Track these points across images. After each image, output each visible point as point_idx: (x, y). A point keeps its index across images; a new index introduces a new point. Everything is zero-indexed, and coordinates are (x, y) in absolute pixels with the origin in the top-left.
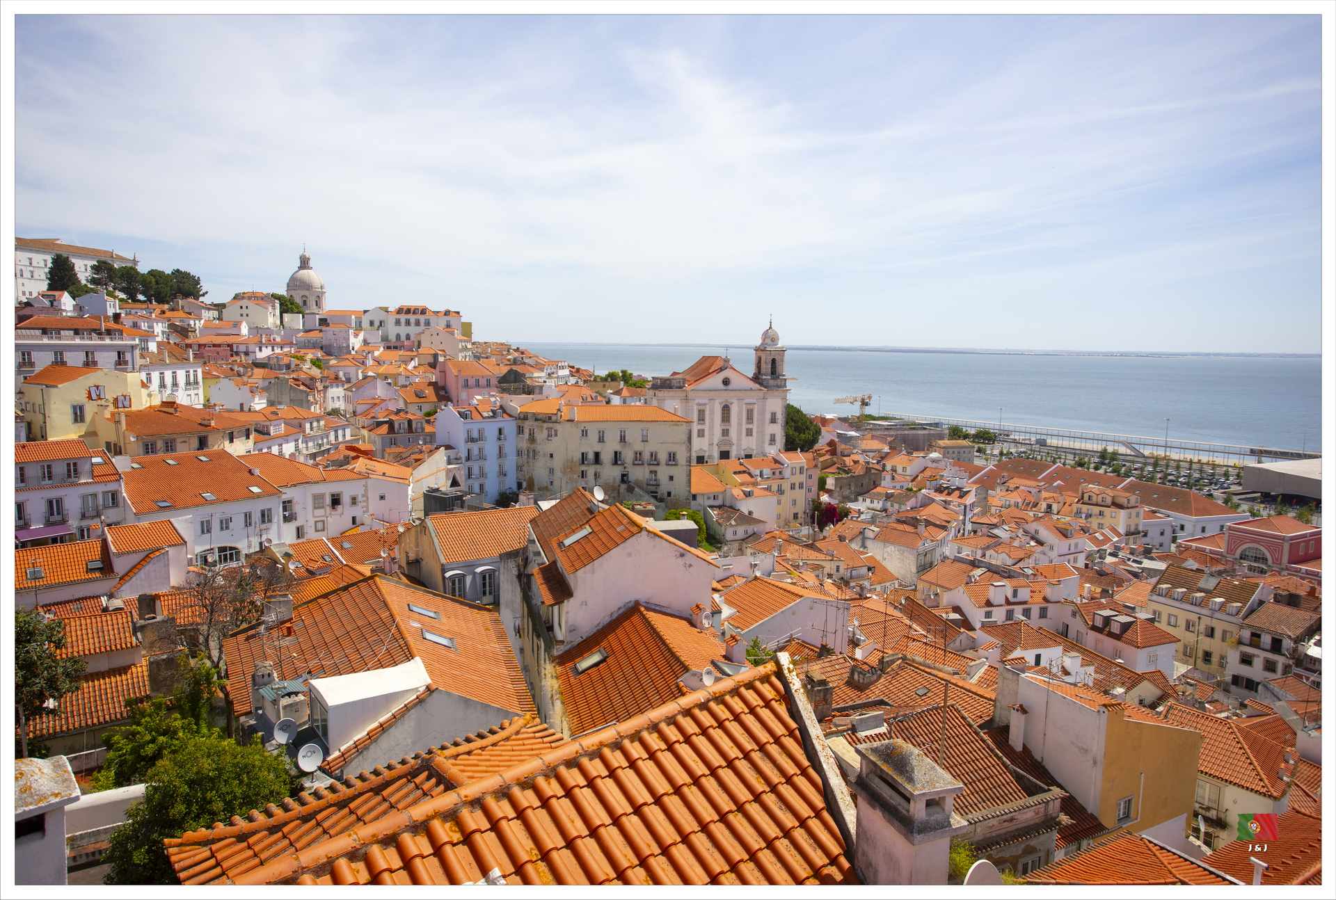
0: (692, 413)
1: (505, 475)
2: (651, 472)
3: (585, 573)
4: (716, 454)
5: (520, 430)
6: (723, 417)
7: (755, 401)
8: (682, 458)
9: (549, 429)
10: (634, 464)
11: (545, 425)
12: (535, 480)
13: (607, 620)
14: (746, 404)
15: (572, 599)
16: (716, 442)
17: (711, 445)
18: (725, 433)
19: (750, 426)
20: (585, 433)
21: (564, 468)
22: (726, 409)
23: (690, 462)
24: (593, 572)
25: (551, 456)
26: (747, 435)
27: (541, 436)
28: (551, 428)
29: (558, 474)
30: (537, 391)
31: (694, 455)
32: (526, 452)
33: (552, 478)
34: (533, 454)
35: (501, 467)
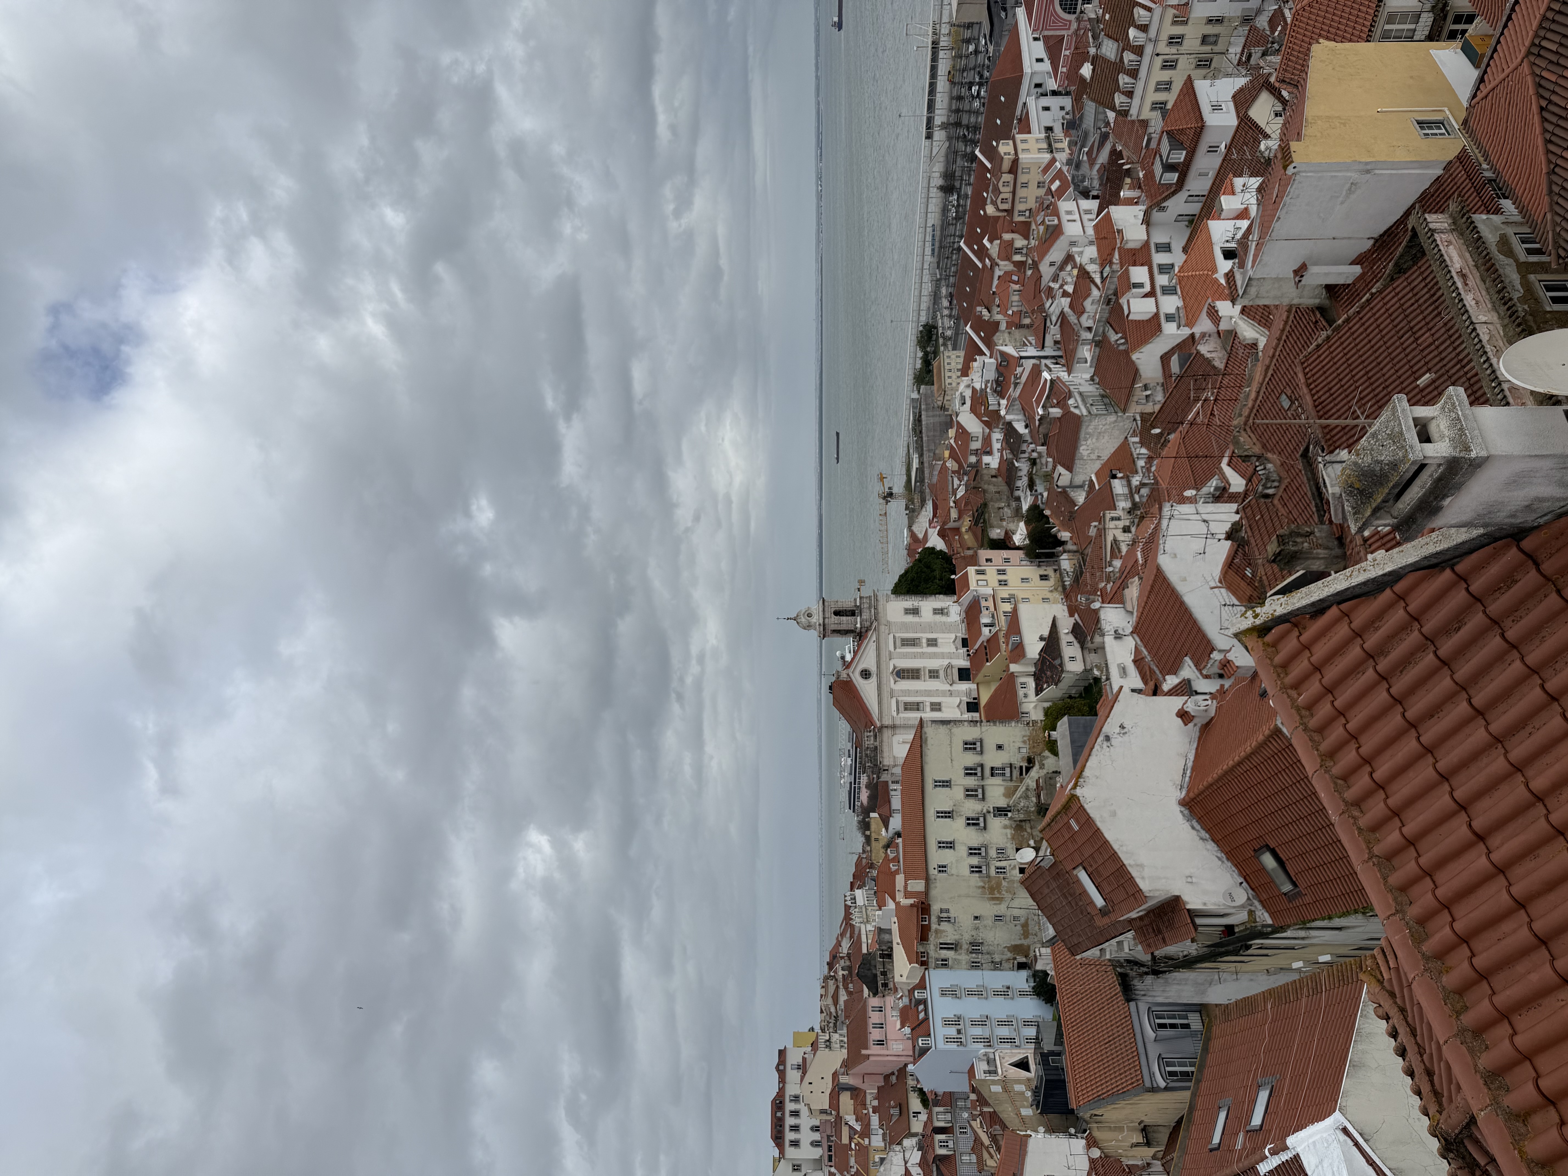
0: (909, 719)
1: (1008, 988)
2: (992, 775)
3: (1143, 878)
4: (964, 686)
5: (942, 964)
6: (913, 678)
7: (891, 636)
8: (971, 733)
9: (940, 920)
10: (983, 799)
11: (934, 926)
12: (1013, 943)
13: (1211, 845)
14: (895, 648)
15: (1185, 898)
16: (947, 687)
17: (951, 694)
18: (934, 674)
19: (924, 641)
20: (942, 868)
21: (993, 899)
22: (902, 674)
23: (977, 722)
24: (1142, 866)
25: (976, 918)
26: (936, 645)
27: (949, 934)
28: (939, 918)
29: (1001, 909)
30: (886, 937)
31: (968, 716)
32: (974, 955)
33: (1008, 919)
34: (976, 946)
35: (997, 993)
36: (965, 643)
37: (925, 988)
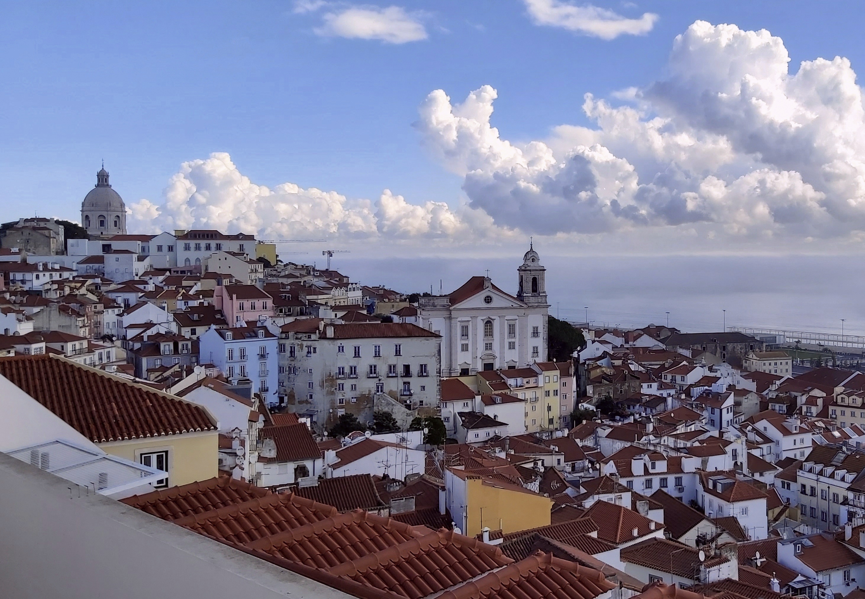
0: (455, 329)
1: (267, 390)
5: (281, 348)
6: (486, 332)
7: (516, 318)
8: (432, 369)
9: (309, 347)
10: (388, 377)
11: (305, 343)
12: (296, 394)
14: (508, 321)
16: (479, 355)
17: (474, 358)
18: (489, 347)
19: (513, 340)
20: (341, 349)
21: (323, 382)
22: (489, 326)
23: (440, 374)
25: (310, 371)
26: (510, 348)
27: (300, 353)
28: (311, 346)
29: (317, 388)
32: (287, 369)
33: (311, 391)
34: (293, 370)
35: (263, 383)
36: (510, 367)
37: (266, 337)
